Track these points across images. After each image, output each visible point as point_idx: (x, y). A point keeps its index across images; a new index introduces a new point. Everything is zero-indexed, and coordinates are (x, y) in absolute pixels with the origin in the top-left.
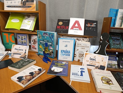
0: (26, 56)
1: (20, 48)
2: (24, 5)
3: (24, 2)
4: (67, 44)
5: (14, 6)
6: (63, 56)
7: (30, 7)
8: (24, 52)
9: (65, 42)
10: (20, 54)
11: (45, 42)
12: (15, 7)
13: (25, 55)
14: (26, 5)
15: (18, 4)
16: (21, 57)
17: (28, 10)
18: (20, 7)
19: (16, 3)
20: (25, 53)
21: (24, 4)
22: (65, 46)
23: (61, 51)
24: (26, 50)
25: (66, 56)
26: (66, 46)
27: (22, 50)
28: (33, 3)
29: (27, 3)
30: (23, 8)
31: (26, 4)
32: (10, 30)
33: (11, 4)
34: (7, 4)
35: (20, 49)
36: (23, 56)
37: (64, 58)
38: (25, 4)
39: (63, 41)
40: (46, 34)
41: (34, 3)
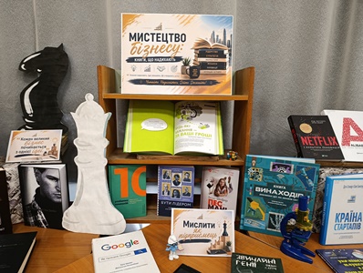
0: (229, 244)
1: (201, 218)
2: (192, 77)
3: (191, 68)
4: (353, 195)
5: (159, 80)
6: (341, 231)
7: (214, 83)
8: (219, 231)
9: (351, 187)
10: (208, 241)
11: (277, 190)
12: (159, 82)
13: (224, 241)
14: (200, 79)
15: (170, 73)
16: (213, 252)
17: (208, 92)
18: (178, 83)
19: (164, 73)
20: (225, 234)
21: (191, 75)
22: (349, 201)
23: (337, 218)
24: (225, 225)
25: (350, 231)
26: (352, 200)
27: (213, 226)
28: (222, 71)
29: (202, 71)
30: (188, 87)
31: (198, 74)
32: (140, 157)
33: (147, 73)
34: (134, 73)
35: (203, 221)
36: (218, 247)
37: (343, 237)
38: (195, 75)
39: (345, 187)
40: (286, 166)
41: (227, 71)
